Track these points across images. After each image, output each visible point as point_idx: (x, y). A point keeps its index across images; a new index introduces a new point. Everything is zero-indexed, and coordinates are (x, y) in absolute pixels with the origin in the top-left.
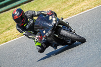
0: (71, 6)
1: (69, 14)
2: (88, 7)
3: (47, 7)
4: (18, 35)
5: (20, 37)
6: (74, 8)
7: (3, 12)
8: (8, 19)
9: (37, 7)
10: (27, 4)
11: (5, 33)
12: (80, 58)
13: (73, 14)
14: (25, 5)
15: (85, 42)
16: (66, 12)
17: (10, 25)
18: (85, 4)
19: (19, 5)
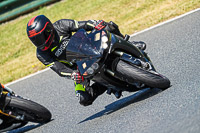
0: (140, 10)
1: (135, 25)
2: (173, 12)
3: (92, 13)
4: (36, 67)
5: (39, 72)
6: (146, 13)
7: (4, 21)
8: (14, 36)
9: (71, 13)
10: (53, 5)
11: (9, 63)
12: (158, 114)
13: (144, 26)
14: (48, 8)
15: (169, 86)
16: (129, 22)
17: (18, 47)
18: (166, 6)
19: (37, 8)
